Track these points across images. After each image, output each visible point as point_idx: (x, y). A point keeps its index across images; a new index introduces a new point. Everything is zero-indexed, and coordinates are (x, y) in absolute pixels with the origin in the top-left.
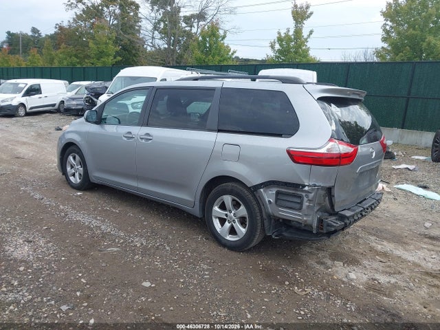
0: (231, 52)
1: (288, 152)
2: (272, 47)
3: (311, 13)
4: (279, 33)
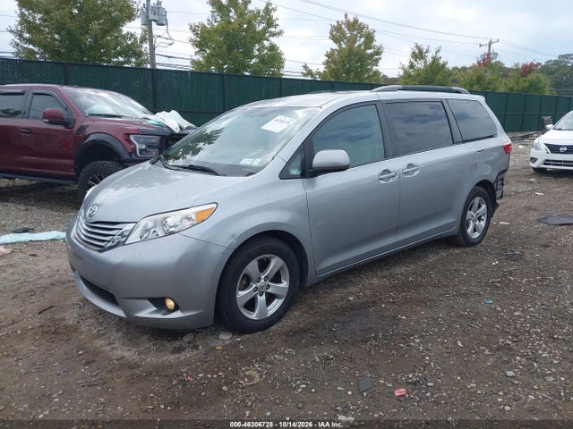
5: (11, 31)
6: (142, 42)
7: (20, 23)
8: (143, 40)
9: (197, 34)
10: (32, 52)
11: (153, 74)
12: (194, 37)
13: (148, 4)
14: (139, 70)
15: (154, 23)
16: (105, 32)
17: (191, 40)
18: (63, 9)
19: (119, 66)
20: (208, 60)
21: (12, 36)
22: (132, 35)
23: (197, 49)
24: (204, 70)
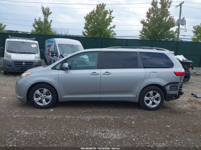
0: (3, 26)
1: (174, 73)
2: (34, 26)
3: (51, 13)
4: (35, 19)
5: (140, 32)
6: (175, 33)
7: (142, 30)
8: (176, 32)
9: (195, 29)
10: (144, 37)
11: (177, 43)
12: (194, 30)
13: (179, 19)
14: (173, 41)
15: (181, 25)
16: (165, 31)
17: (193, 31)
18: (154, 26)
19: (167, 41)
20: (199, 37)
21: (140, 33)
22: (173, 31)
23: (195, 34)
24: (196, 41)
